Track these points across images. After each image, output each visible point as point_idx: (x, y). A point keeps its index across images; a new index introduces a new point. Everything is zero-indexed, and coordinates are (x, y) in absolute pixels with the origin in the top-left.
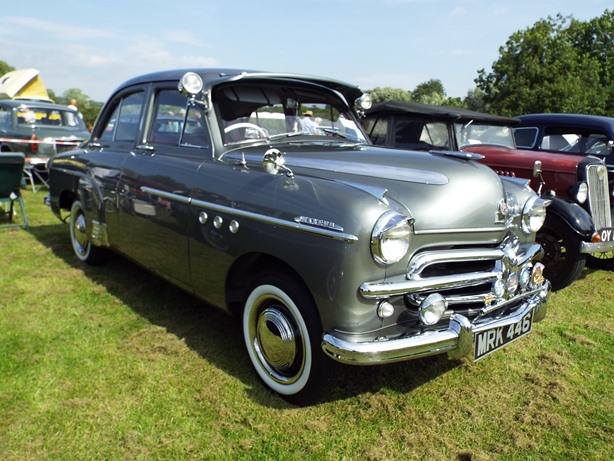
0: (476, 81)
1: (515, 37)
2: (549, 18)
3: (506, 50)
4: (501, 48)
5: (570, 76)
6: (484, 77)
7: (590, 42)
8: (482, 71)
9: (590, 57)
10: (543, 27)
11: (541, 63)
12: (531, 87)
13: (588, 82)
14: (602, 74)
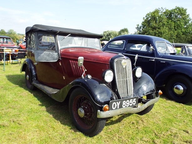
0: (136, 28)
1: (148, 14)
2: (159, 9)
3: (145, 19)
4: (144, 18)
5: (165, 27)
6: (139, 27)
7: (171, 17)
8: (138, 25)
9: (171, 21)
10: (157, 11)
11: (156, 23)
12: (153, 31)
13: (170, 29)
14: (175, 27)
